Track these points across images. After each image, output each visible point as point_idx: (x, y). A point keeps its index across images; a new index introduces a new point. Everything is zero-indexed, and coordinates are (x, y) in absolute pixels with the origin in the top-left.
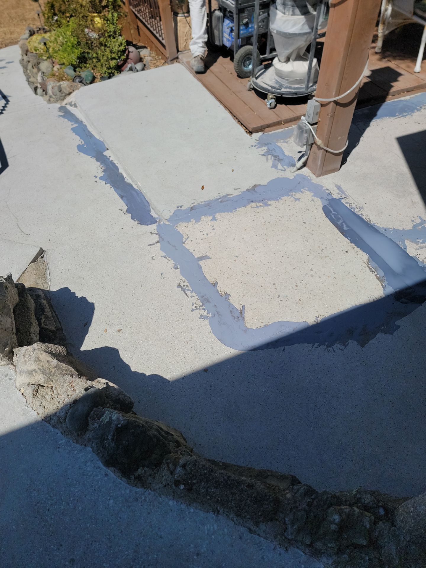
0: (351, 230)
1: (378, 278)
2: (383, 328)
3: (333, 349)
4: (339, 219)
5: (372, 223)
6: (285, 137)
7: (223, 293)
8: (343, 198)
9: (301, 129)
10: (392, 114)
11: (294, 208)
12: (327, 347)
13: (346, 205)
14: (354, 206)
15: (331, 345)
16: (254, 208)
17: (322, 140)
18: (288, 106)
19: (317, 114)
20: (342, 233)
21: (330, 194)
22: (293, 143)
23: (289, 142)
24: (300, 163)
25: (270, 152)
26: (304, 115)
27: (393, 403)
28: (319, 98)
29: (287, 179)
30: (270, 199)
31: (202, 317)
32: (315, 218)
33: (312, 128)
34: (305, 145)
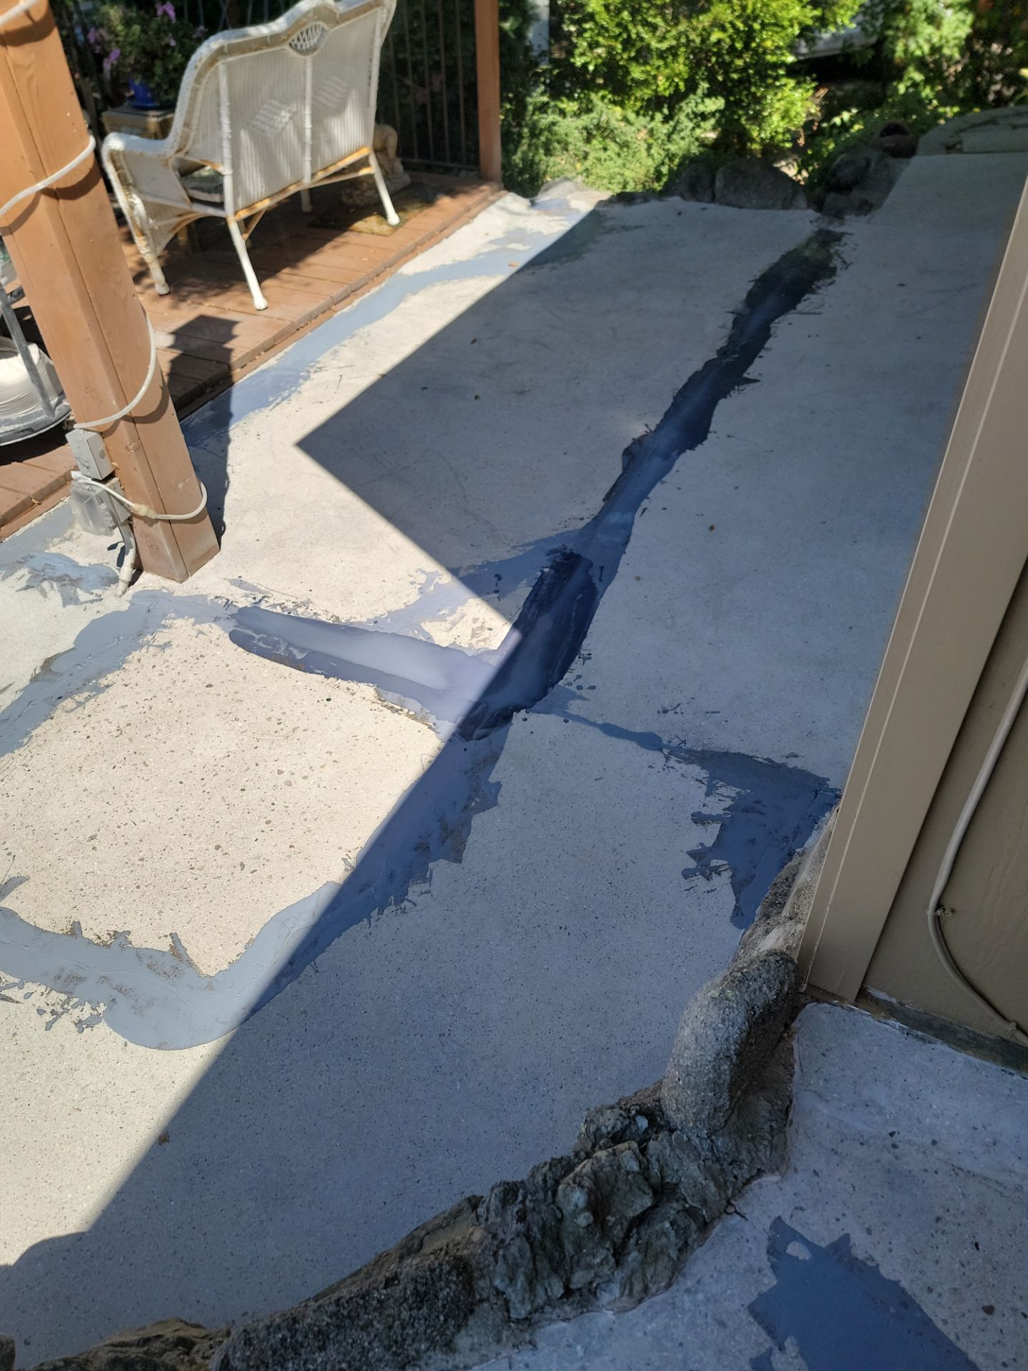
0: (312, 653)
1: (415, 718)
2: (473, 804)
3: (410, 901)
4: (276, 645)
5: (343, 621)
6: (60, 529)
7: (105, 938)
8: (260, 601)
9: (87, 501)
10: (261, 402)
11: (167, 667)
12: (396, 904)
13: (275, 611)
14: (290, 606)
15: (401, 897)
16: (72, 710)
17: (147, 503)
18: (25, 462)
19: (102, 456)
20: (298, 668)
21: (228, 604)
22: (85, 534)
23: (74, 537)
24: (126, 571)
25: (42, 574)
26: (76, 468)
27: (566, 928)
28: (86, 422)
29: (116, 615)
30: (101, 674)
31: (84, 1026)
32: (227, 666)
33: (109, 487)
34: (114, 528)
